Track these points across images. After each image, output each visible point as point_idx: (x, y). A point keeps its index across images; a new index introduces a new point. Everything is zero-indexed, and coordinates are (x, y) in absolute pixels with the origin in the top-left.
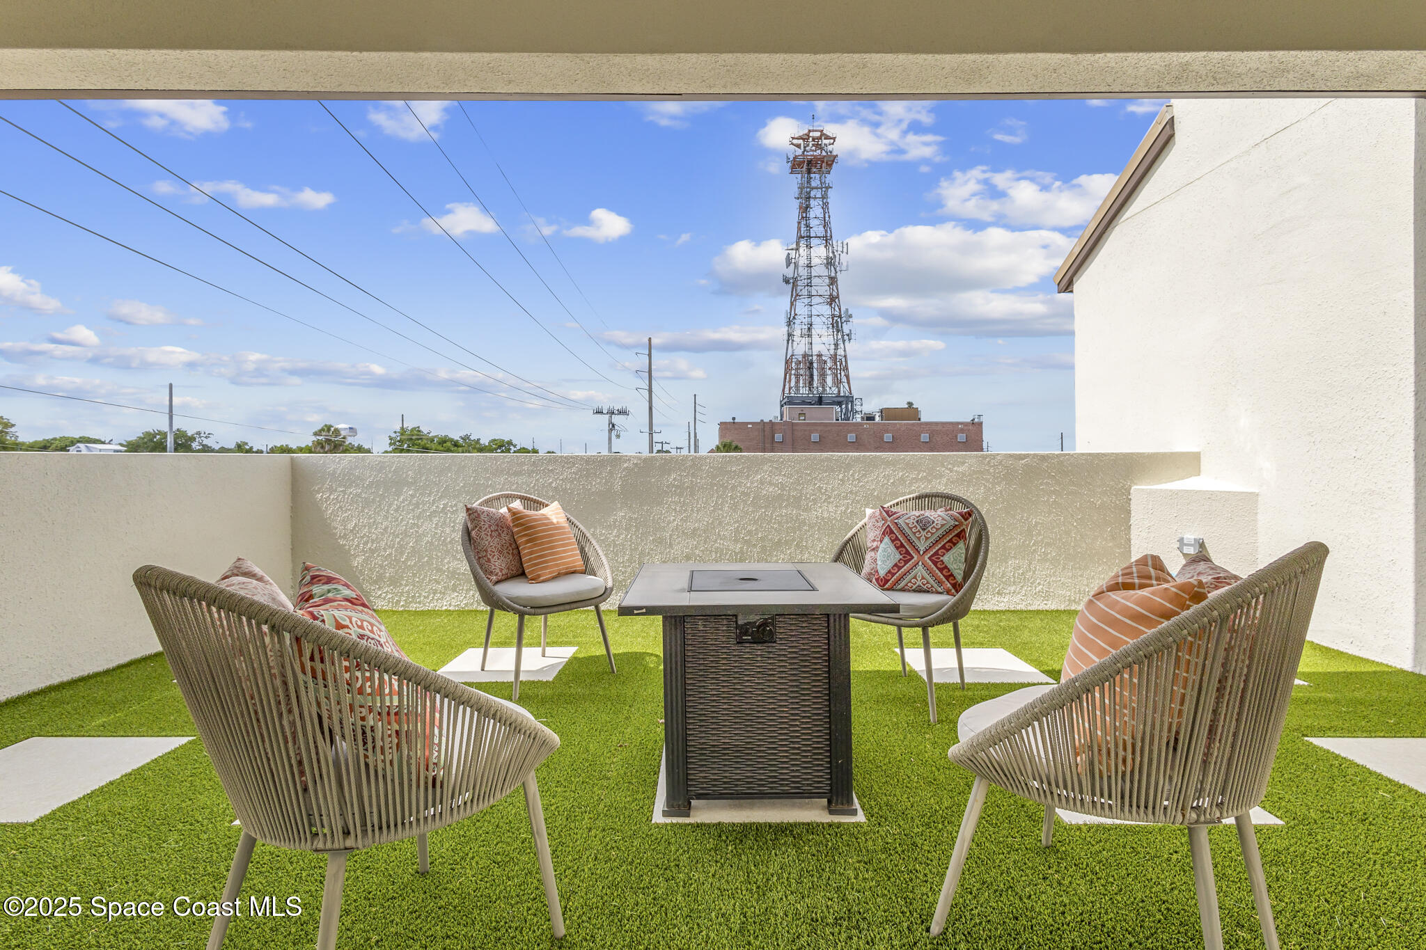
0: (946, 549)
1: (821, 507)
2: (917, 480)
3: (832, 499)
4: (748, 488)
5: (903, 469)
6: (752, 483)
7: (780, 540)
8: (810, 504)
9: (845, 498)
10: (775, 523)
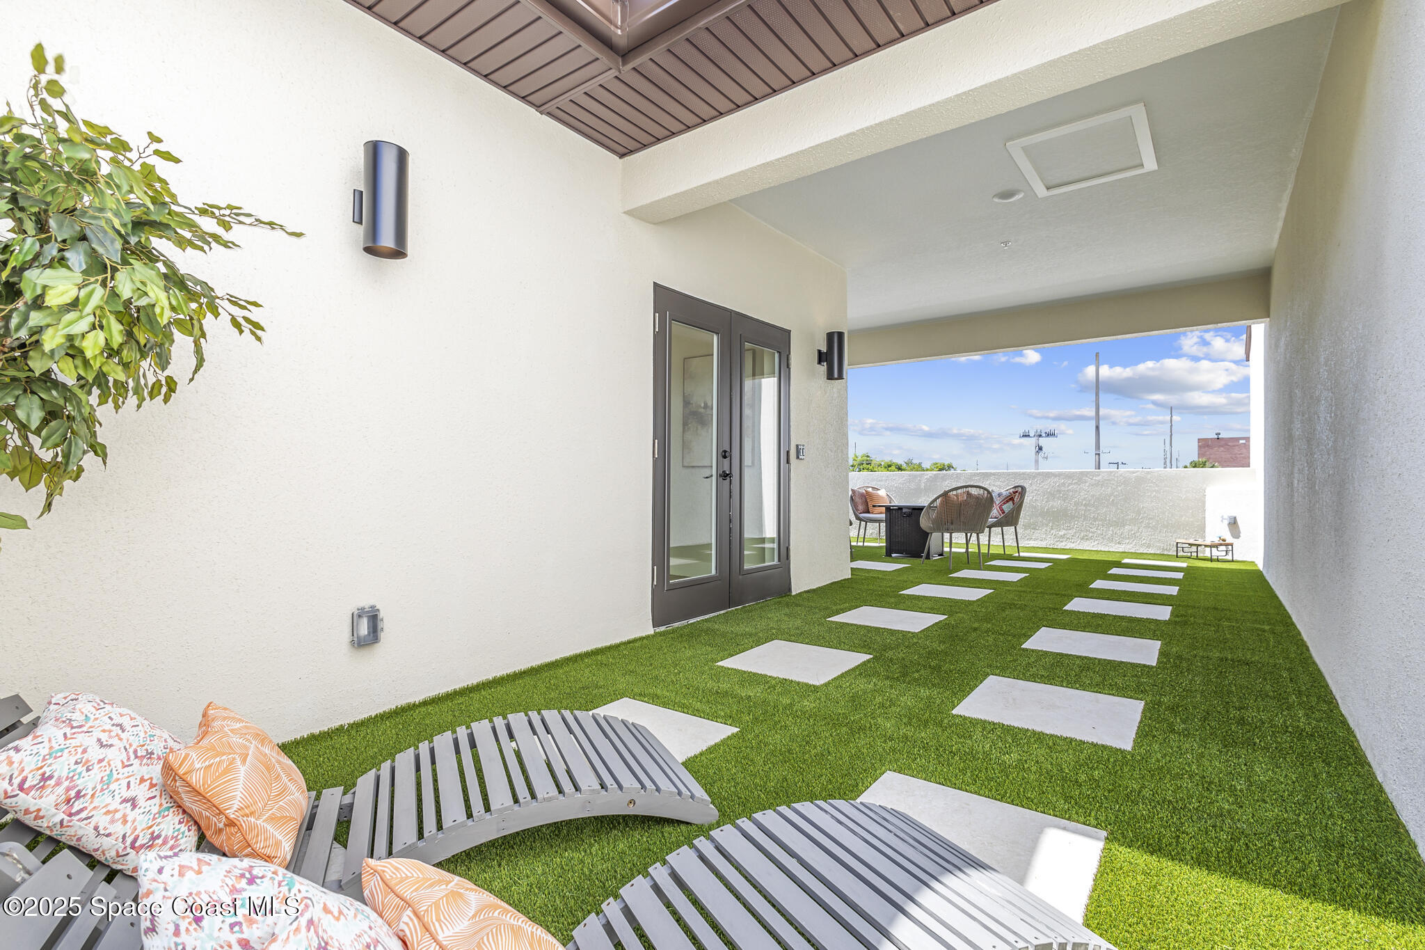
0: (1004, 503)
2: (1071, 484)
5: (1063, 479)
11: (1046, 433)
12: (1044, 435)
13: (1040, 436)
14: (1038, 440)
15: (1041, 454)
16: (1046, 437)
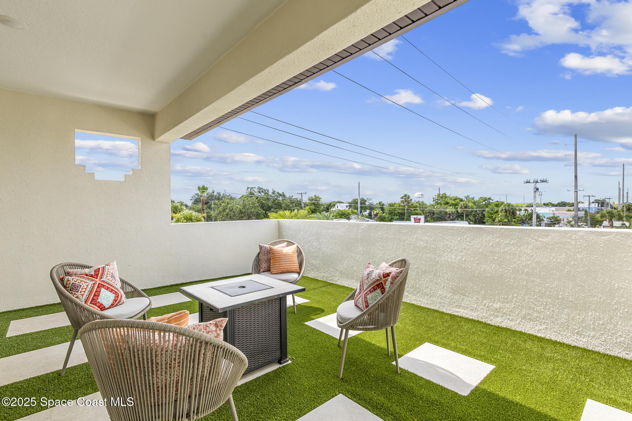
1: (447, 255)
3: (453, 252)
4: (411, 241)
6: (412, 239)
7: (425, 270)
8: (441, 253)
9: (461, 251)
10: (423, 261)
11: (541, 180)
12: (539, 181)
13: (537, 182)
14: (536, 184)
15: (537, 193)
16: (540, 182)
